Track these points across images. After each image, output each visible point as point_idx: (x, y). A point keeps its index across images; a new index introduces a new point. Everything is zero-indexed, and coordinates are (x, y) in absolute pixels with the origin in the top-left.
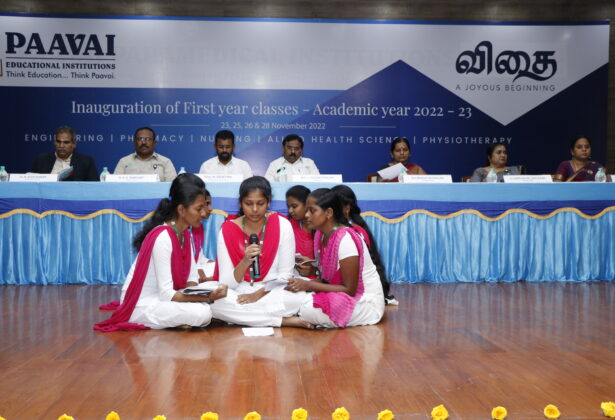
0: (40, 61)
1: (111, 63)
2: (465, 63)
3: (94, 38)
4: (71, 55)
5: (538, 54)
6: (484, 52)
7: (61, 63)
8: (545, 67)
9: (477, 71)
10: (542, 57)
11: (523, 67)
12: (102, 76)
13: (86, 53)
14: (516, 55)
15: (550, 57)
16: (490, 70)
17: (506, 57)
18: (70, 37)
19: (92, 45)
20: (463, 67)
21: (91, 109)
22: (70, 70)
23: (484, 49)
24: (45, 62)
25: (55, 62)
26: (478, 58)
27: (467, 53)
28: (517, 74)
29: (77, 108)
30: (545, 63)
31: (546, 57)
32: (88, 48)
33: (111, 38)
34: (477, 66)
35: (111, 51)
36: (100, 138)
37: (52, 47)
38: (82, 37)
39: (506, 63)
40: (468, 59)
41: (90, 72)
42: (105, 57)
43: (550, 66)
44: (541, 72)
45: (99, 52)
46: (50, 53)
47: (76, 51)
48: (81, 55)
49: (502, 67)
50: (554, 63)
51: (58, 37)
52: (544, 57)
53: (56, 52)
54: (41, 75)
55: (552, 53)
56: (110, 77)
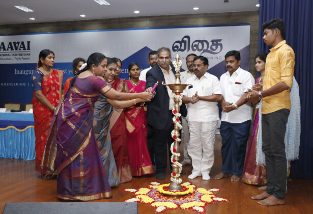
0: (4, 54)
1: (28, 53)
2: (177, 47)
3: (23, 43)
4: (15, 51)
5: (213, 41)
6: (186, 41)
7: (11, 54)
8: (217, 48)
9: (182, 50)
10: (215, 43)
11: (205, 47)
12: (26, 59)
13: (20, 49)
14: (202, 42)
15: (219, 43)
16: (189, 50)
17: (197, 43)
18: (14, 43)
19: (22, 46)
20: (176, 49)
21: (21, 72)
22: (14, 57)
23: (186, 39)
24: (6, 53)
25: (9, 53)
26: (183, 44)
27: (178, 42)
28: (202, 51)
29: (17, 72)
30: (217, 45)
31: (217, 42)
32: (21, 47)
33: (29, 43)
34: (183, 48)
35: (29, 48)
36: (25, 84)
37: (8, 48)
38: (18, 43)
39: (197, 46)
40: (178, 44)
41: (21, 57)
42: (27, 51)
43: (219, 47)
44: (215, 50)
45: (25, 49)
46: (8, 50)
47: (16, 49)
48: (18, 50)
49: (195, 48)
50: (221, 45)
51: (10, 43)
52: (216, 42)
53: (10, 49)
54: (4, 59)
55: (220, 40)
56: (28, 59)
